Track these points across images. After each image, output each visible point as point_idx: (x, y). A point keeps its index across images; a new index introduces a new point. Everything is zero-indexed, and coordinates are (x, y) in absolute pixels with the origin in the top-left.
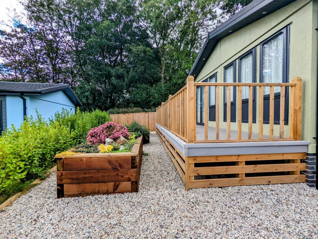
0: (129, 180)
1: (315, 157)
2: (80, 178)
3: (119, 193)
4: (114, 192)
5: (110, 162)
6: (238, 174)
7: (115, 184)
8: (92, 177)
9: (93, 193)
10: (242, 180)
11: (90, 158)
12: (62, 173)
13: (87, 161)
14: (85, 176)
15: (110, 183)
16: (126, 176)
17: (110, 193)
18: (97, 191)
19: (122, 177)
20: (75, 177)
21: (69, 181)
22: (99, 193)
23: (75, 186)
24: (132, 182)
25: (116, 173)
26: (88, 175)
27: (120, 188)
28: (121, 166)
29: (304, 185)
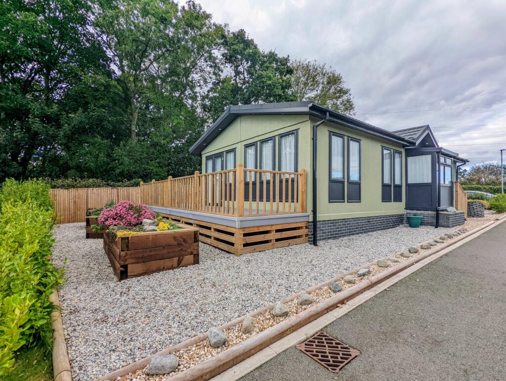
0: (191, 253)
1: (312, 224)
2: (145, 256)
3: (183, 266)
4: (178, 267)
5: (175, 238)
6: (271, 240)
7: (179, 259)
8: (158, 254)
9: (158, 270)
10: (273, 244)
11: (156, 235)
12: (126, 253)
13: (153, 239)
14: (151, 253)
15: (174, 258)
16: (189, 250)
17: (175, 268)
18: (162, 268)
19: (186, 251)
20: (140, 255)
21: (134, 261)
22: (164, 269)
23: (140, 265)
24: (195, 255)
25: (180, 248)
26: (153, 253)
27: (183, 262)
28: (185, 241)
29: (308, 244)
